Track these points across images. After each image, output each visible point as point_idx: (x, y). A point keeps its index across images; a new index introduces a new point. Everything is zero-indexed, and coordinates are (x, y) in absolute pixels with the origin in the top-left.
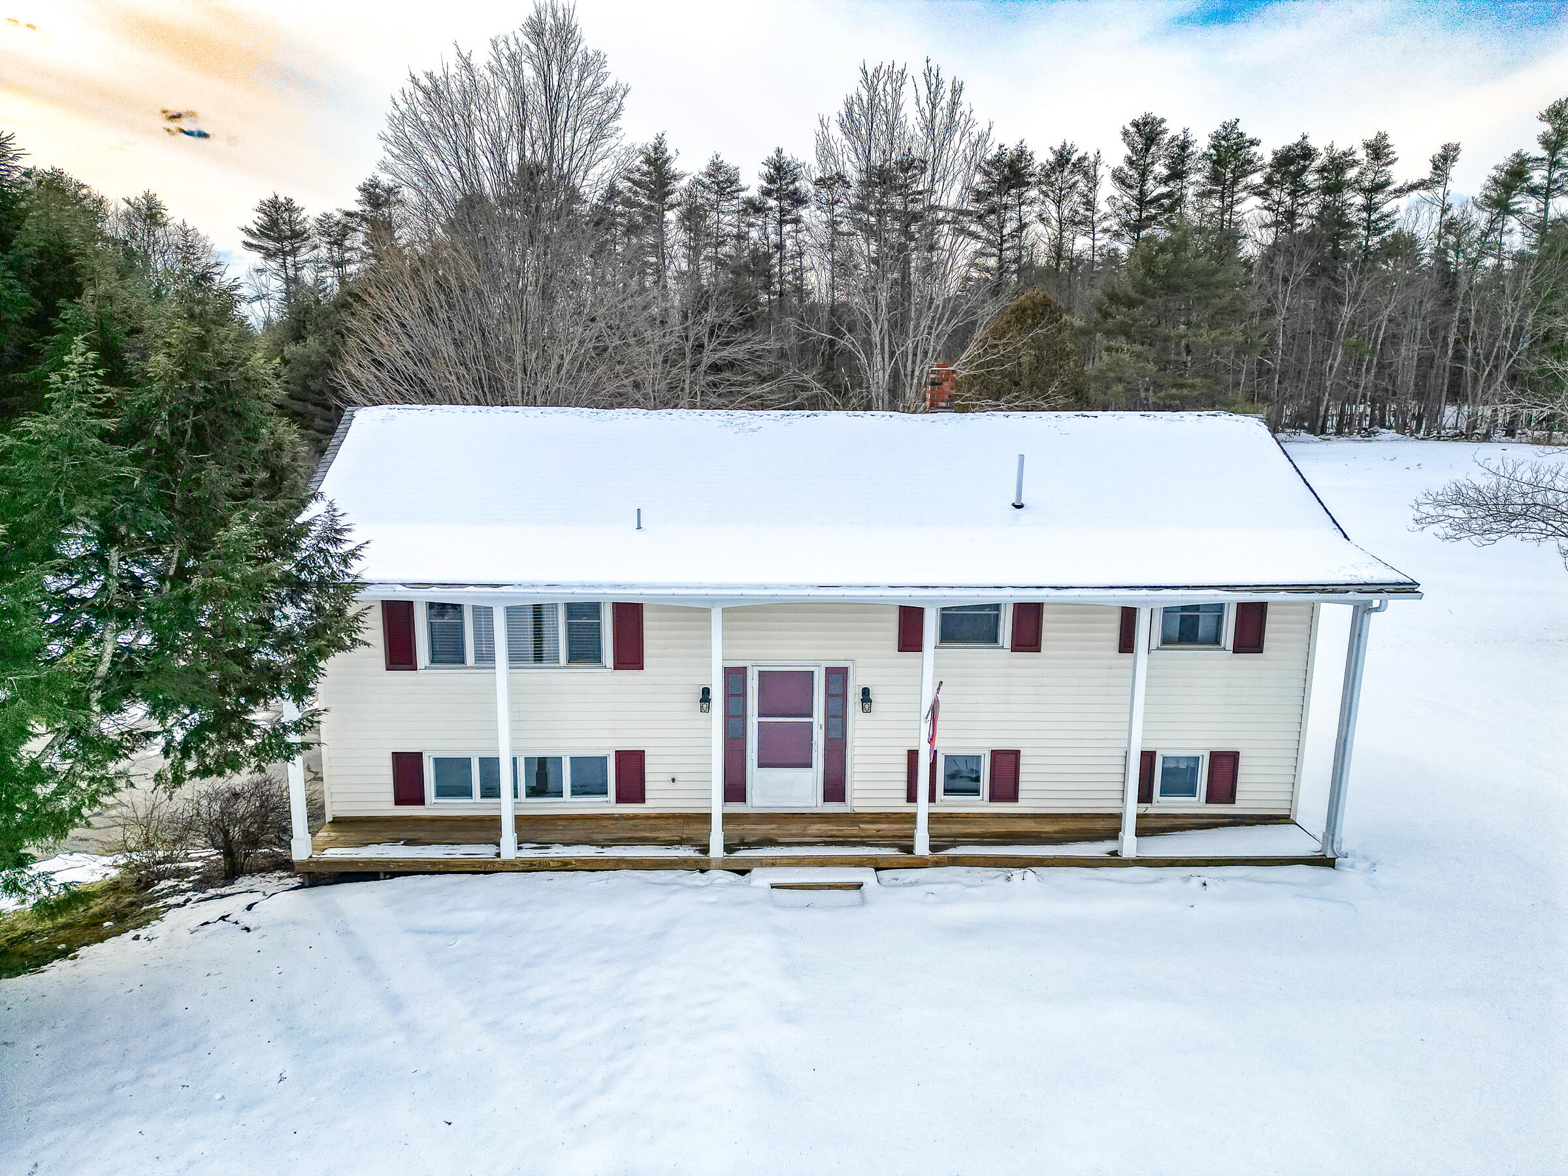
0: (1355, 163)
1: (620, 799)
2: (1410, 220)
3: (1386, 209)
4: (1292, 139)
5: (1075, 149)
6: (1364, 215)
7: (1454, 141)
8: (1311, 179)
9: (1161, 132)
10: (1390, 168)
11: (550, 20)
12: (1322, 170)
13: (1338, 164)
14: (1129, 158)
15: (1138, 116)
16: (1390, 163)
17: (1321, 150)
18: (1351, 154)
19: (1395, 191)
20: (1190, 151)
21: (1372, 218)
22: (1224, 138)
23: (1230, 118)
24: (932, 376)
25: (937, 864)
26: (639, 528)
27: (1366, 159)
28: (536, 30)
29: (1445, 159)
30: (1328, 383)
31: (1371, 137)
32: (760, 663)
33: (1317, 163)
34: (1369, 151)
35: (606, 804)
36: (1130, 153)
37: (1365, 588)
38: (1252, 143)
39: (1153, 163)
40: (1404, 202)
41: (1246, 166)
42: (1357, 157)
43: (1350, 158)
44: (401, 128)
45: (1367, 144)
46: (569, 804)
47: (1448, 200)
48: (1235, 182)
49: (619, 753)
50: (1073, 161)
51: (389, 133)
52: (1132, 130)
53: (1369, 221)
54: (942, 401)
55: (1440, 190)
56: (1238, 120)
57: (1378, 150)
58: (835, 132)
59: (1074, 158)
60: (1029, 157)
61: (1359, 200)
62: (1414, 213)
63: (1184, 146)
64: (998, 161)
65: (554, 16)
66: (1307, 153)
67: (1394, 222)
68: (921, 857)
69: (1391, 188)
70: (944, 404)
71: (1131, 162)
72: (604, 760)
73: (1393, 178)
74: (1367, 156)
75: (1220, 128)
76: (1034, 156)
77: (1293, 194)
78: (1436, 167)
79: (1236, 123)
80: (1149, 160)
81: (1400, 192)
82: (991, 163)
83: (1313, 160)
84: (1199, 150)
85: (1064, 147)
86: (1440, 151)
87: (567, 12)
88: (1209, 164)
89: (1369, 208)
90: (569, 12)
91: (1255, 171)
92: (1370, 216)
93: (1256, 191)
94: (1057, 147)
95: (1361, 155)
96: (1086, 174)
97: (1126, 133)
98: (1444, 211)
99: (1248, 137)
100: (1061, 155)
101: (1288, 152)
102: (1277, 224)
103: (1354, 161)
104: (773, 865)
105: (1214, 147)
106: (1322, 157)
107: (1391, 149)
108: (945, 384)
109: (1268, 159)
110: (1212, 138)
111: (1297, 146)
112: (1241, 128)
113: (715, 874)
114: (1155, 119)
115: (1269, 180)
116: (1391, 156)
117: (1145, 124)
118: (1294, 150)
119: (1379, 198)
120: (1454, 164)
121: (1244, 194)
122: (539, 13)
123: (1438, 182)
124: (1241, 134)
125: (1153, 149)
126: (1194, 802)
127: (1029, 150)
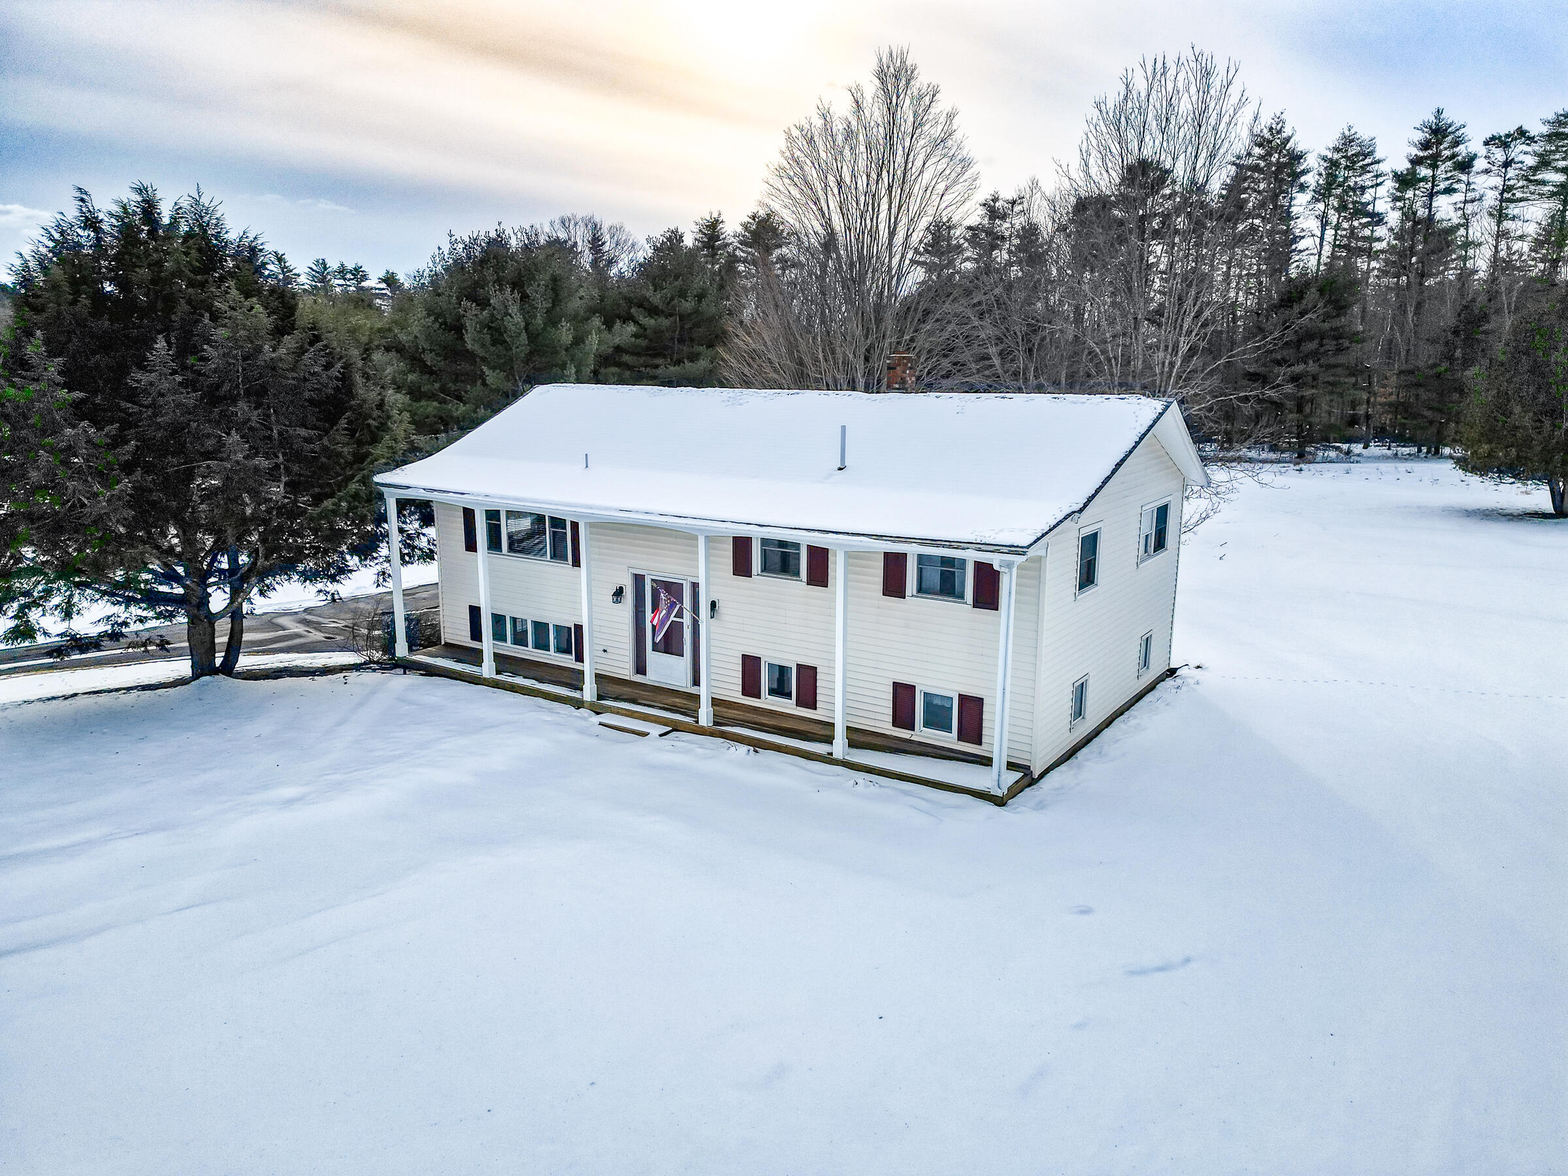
1: (577, 659)
24: (888, 362)
25: (712, 734)
26: (587, 467)
32: (654, 573)
35: (570, 661)
37: (984, 547)
46: (553, 656)
49: (576, 626)
68: (702, 727)
70: (897, 386)
72: (569, 629)
104: (618, 713)
108: (898, 368)
113: (584, 712)
126: (949, 738)
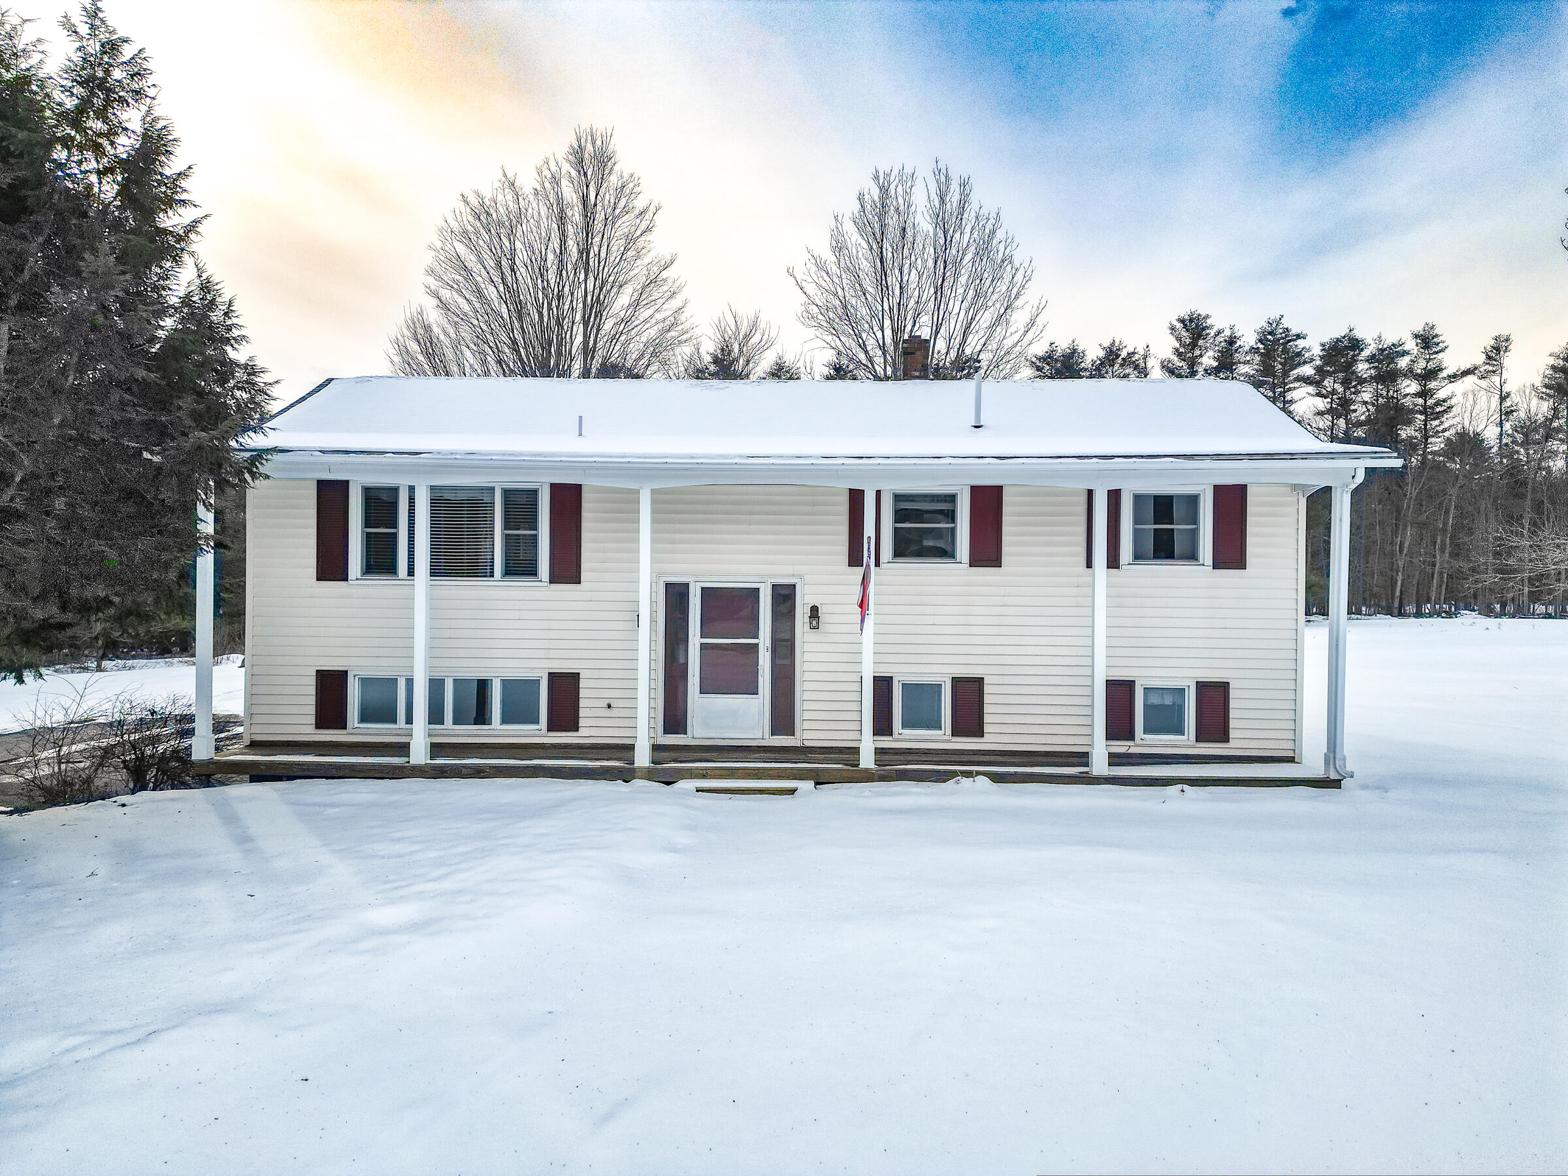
0: (1405, 353)
1: (552, 727)
2: (1468, 404)
3: (1441, 395)
4: (1339, 332)
5: (1124, 345)
6: (1420, 401)
7: (1504, 332)
8: (1362, 368)
9: (1207, 328)
10: (1440, 356)
11: (589, 148)
12: (1371, 359)
13: (1387, 356)
14: (1177, 350)
15: (1184, 313)
16: (1440, 351)
17: (1369, 341)
18: (1401, 345)
19: (1449, 376)
20: (1237, 345)
21: (1428, 404)
22: (1270, 333)
23: (1274, 315)
25: (884, 778)
27: (1416, 348)
28: (578, 157)
29: (1497, 351)
30: (1401, 563)
31: (1419, 328)
32: (702, 578)
33: (1366, 353)
34: (1419, 341)
35: (536, 732)
36: (1178, 345)
38: (1298, 336)
39: (1201, 356)
40: (1459, 387)
41: (1295, 359)
42: (1406, 348)
43: (1400, 348)
44: (450, 240)
45: (1415, 335)
46: (497, 731)
47: (1506, 389)
48: (1286, 374)
49: (552, 676)
50: (1122, 356)
51: (439, 245)
52: (1179, 325)
53: (1425, 406)
54: (915, 371)
55: (1496, 379)
56: (1282, 316)
57: (1427, 340)
58: (850, 230)
59: (1124, 354)
60: (1081, 354)
61: (1412, 387)
62: (1471, 397)
63: (1231, 341)
64: (1050, 357)
65: (594, 143)
66: (1355, 345)
67: (1451, 407)
68: (867, 770)
69: (1444, 374)
70: (917, 374)
71: (1179, 354)
72: (537, 682)
73: (1445, 364)
74: (1417, 345)
75: (1265, 325)
76: (1086, 353)
77: (1346, 383)
78: (1489, 358)
79: (1280, 319)
80: (1197, 352)
81: (1453, 378)
82: (1043, 359)
83: (1362, 350)
84: (1246, 344)
85: (1113, 344)
86: (1492, 342)
87: (605, 138)
88: (1257, 358)
89: (1424, 394)
90: (607, 138)
91: (1305, 362)
92: (1426, 401)
93: (1307, 380)
94: (1106, 344)
95: (1411, 345)
96: (1136, 367)
97: (1173, 328)
98: (1503, 399)
99: (1294, 331)
100: (1111, 351)
101: (1336, 343)
102: (1330, 411)
103: (1405, 351)
104: (704, 776)
105: (1260, 341)
106: (1371, 348)
107: (1441, 339)
109: (1317, 351)
110: (1258, 333)
111: (1344, 337)
112: (1285, 323)
113: (638, 783)
114: (1199, 315)
115: (1319, 370)
116: (1440, 345)
117: (1191, 320)
118: (1341, 341)
119: (1433, 385)
120: (1507, 354)
121: (1296, 385)
122: (579, 140)
123: (1494, 372)
124: (1287, 329)
125: (1201, 342)
126: (1182, 741)
127: (1080, 349)
